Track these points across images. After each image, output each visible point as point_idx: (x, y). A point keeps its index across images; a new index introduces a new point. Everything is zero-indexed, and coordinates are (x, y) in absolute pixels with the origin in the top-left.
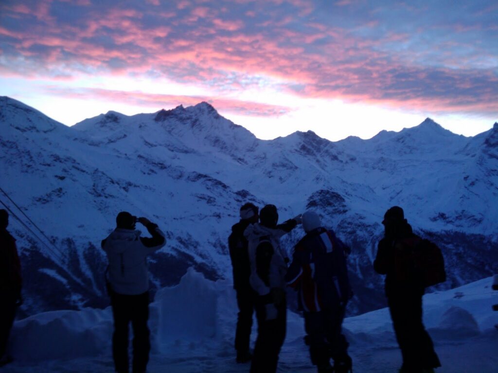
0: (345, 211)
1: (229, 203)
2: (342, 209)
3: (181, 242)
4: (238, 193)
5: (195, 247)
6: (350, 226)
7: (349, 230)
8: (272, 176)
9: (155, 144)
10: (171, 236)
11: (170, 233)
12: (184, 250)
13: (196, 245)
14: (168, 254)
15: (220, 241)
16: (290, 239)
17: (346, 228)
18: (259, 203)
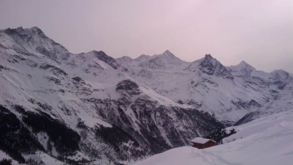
0: (139, 93)
1: (69, 84)
2: (137, 92)
3: (41, 106)
4: (74, 79)
5: (50, 110)
6: (142, 102)
7: (142, 104)
8: (89, 72)
9: (7, 47)
10: (34, 102)
11: (33, 100)
12: (43, 111)
13: (50, 108)
14: (34, 112)
15: (65, 107)
16: (107, 108)
17: (140, 102)
18: (87, 85)
